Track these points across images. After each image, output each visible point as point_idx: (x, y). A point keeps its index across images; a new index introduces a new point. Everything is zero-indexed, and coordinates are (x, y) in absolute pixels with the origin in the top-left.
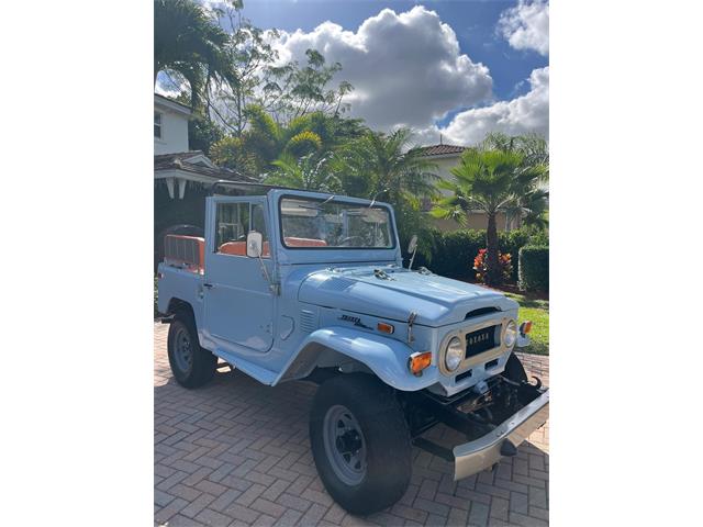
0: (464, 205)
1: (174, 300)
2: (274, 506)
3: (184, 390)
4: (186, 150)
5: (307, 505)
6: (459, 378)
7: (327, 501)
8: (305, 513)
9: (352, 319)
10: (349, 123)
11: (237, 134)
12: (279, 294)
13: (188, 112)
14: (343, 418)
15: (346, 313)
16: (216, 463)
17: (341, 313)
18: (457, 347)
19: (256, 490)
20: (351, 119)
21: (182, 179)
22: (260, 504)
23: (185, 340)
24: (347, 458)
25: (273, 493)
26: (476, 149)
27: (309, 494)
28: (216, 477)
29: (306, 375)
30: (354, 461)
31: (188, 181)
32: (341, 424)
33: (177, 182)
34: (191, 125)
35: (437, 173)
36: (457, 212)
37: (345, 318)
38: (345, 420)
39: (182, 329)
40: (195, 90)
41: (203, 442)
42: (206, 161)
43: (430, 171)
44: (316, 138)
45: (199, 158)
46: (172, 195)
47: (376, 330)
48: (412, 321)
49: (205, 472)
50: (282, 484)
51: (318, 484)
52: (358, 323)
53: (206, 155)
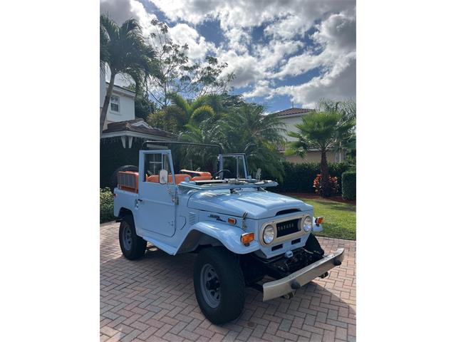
0: (305, 146)
1: (122, 209)
2: (173, 320)
3: (128, 261)
4: (133, 118)
5: (191, 319)
6: (274, 249)
7: (202, 317)
8: (189, 324)
9: (215, 217)
10: (233, 97)
11: (164, 107)
12: (178, 203)
13: (134, 95)
14: (210, 271)
15: (212, 214)
16: (143, 299)
17: (209, 214)
18: (271, 231)
19: (164, 312)
20: (234, 95)
21: (131, 137)
22: (166, 319)
23: (129, 232)
24: (213, 293)
25: (173, 314)
26: (314, 110)
27: (192, 314)
28: (142, 306)
29: (194, 249)
30: (216, 295)
31: (134, 138)
32: (210, 275)
33: (127, 138)
34: (136, 103)
35: (284, 128)
36: (301, 151)
37: (212, 216)
38: (212, 272)
39: (126, 225)
40: (138, 84)
41: (137, 288)
42: (145, 125)
43: (279, 126)
44: (211, 109)
45: (141, 123)
46: (124, 146)
47: (227, 223)
48: (245, 217)
49: (136, 304)
50: (178, 309)
51: (198, 309)
52: (218, 219)
53: (145, 121)
